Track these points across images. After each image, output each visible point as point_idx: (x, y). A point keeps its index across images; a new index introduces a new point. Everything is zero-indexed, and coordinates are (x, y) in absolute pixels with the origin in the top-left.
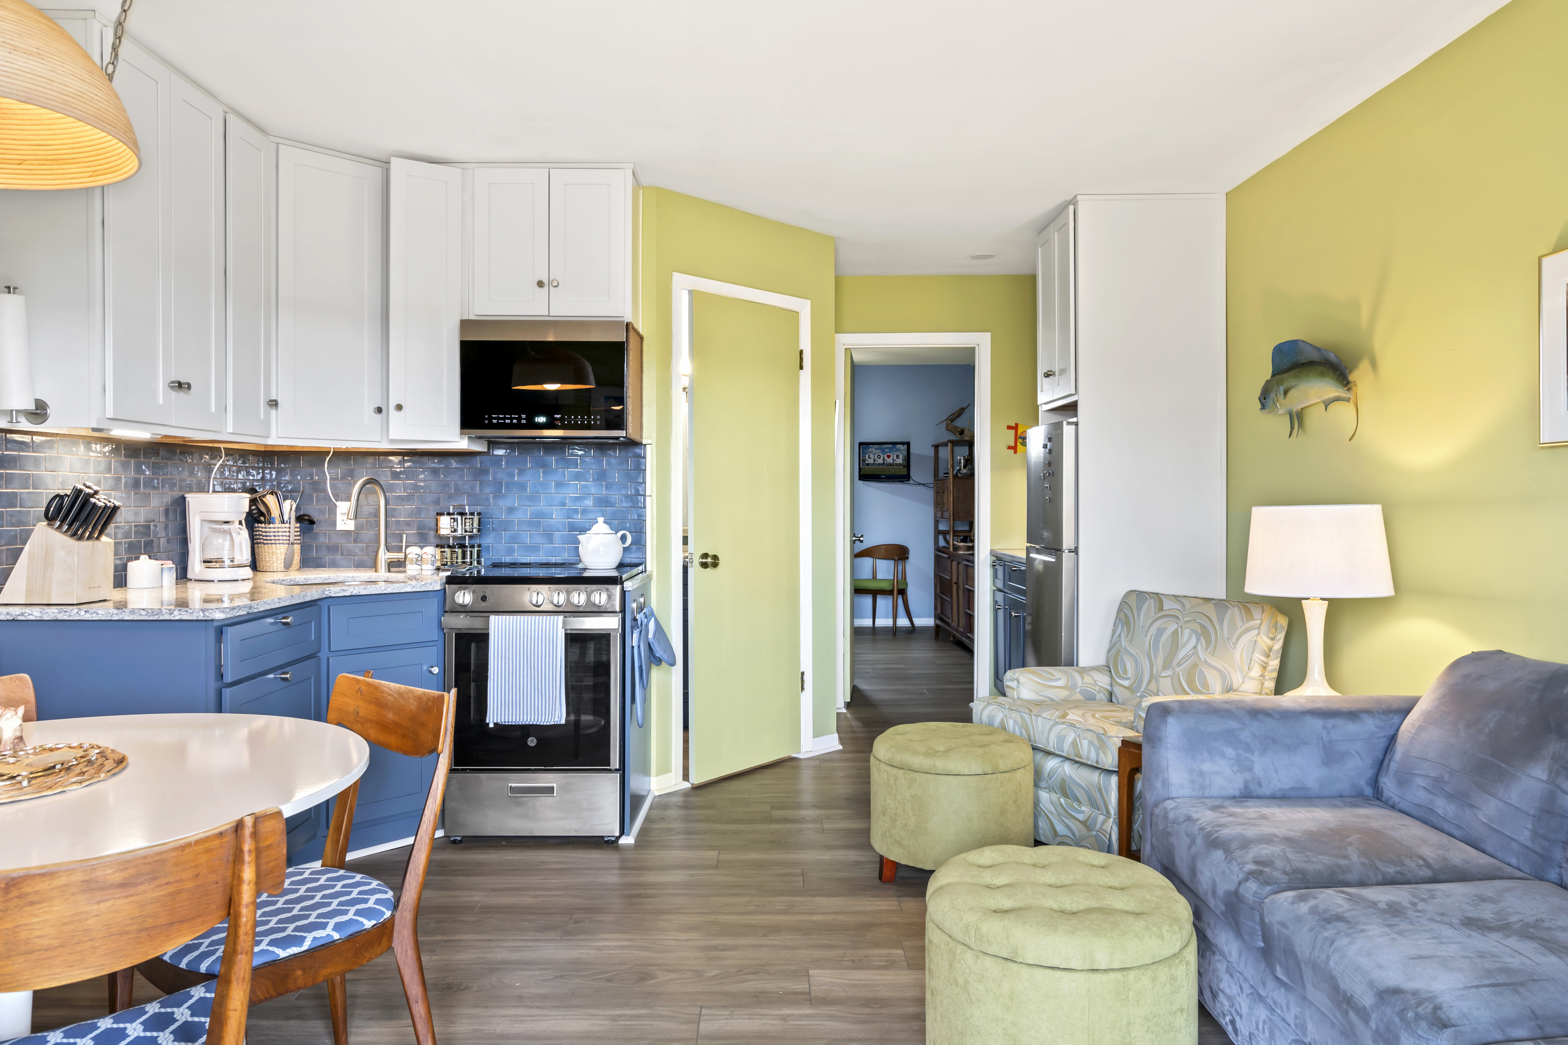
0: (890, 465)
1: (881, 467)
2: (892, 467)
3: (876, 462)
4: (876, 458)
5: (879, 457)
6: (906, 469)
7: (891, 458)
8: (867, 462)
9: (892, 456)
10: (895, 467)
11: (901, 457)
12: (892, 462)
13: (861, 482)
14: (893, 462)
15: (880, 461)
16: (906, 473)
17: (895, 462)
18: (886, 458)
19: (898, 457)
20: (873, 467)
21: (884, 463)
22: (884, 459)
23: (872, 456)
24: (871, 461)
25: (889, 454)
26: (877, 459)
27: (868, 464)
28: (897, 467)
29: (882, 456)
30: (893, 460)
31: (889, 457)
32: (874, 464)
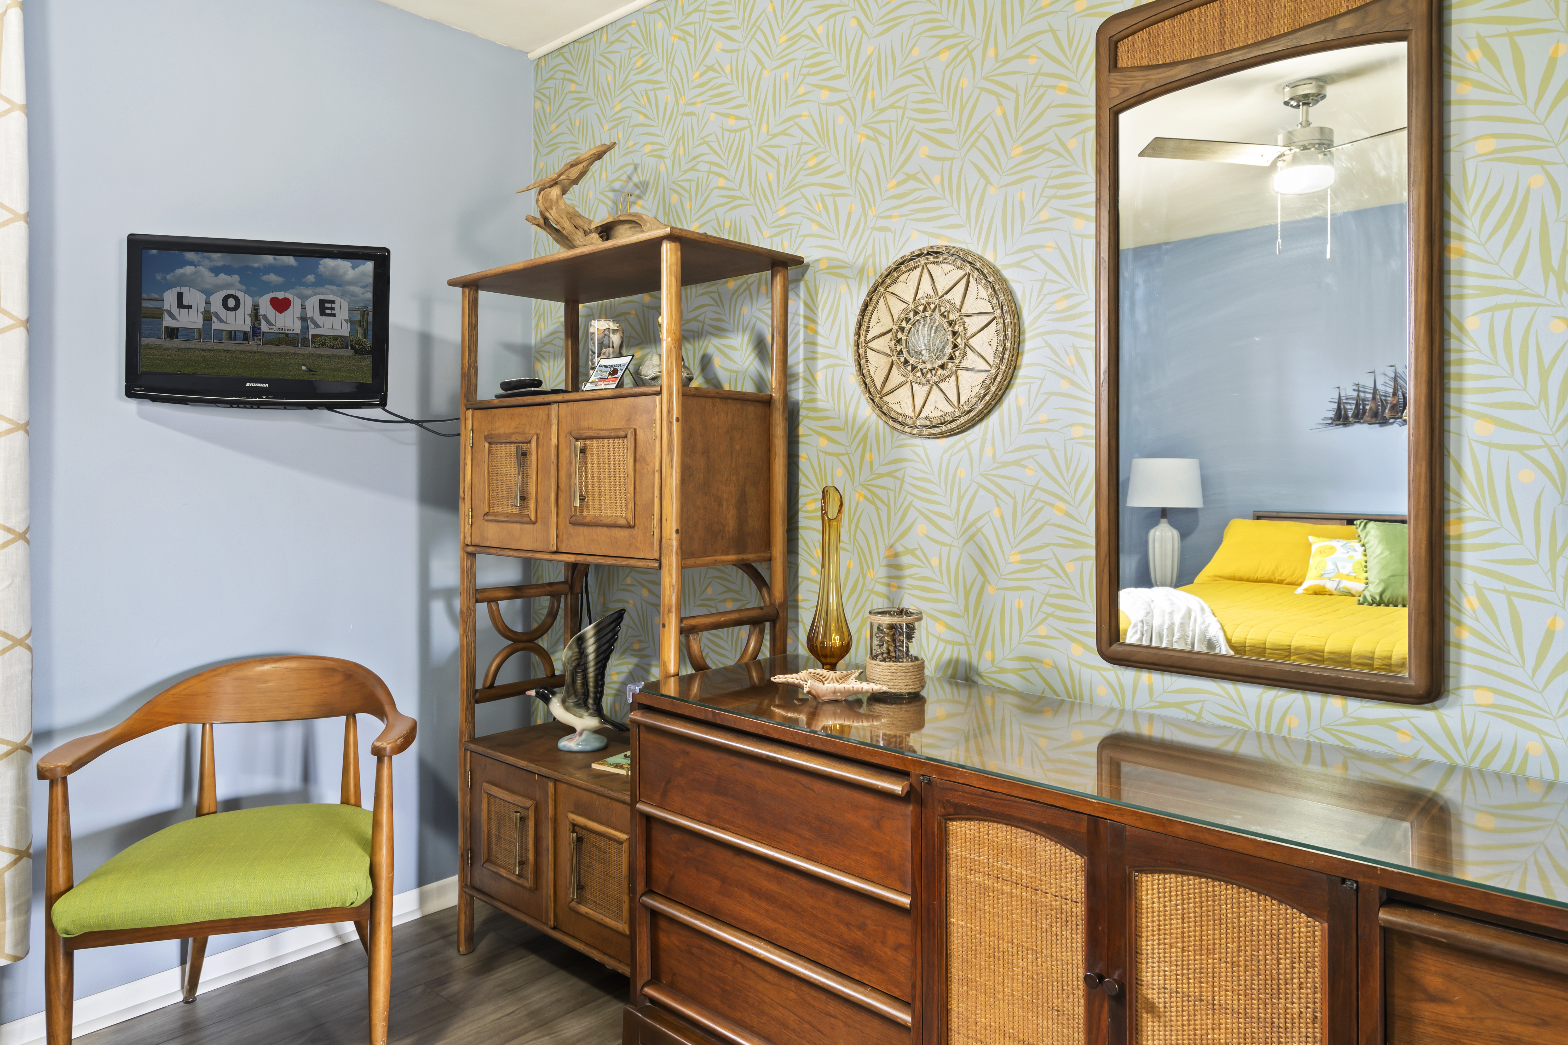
0: (288, 339)
1: (238, 346)
2: (300, 349)
3: (216, 325)
4: (216, 306)
5: (231, 303)
6: (367, 362)
7: (295, 310)
8: (168, 322)
9: (296, 303)
10: (310, 350)
11: (342, 308)
12: (296, 327)
13: (133, 405)
14: (305, 328)
15: (240, 321)
16: (367, 378)
17: (313, 331)
18: (266, 308)
19: (325, 308)
20: (202, 345)
21: (255, 331)
22: (255, 314)
23: (192, 296)
24: (191, 319)
25: (280, 295)
26: (222, 312)
27: (173, 333)
28: (322, 351)
29: (247, 302)
30: (304, 319)
31: (281, 305)
32: (204, 332)
